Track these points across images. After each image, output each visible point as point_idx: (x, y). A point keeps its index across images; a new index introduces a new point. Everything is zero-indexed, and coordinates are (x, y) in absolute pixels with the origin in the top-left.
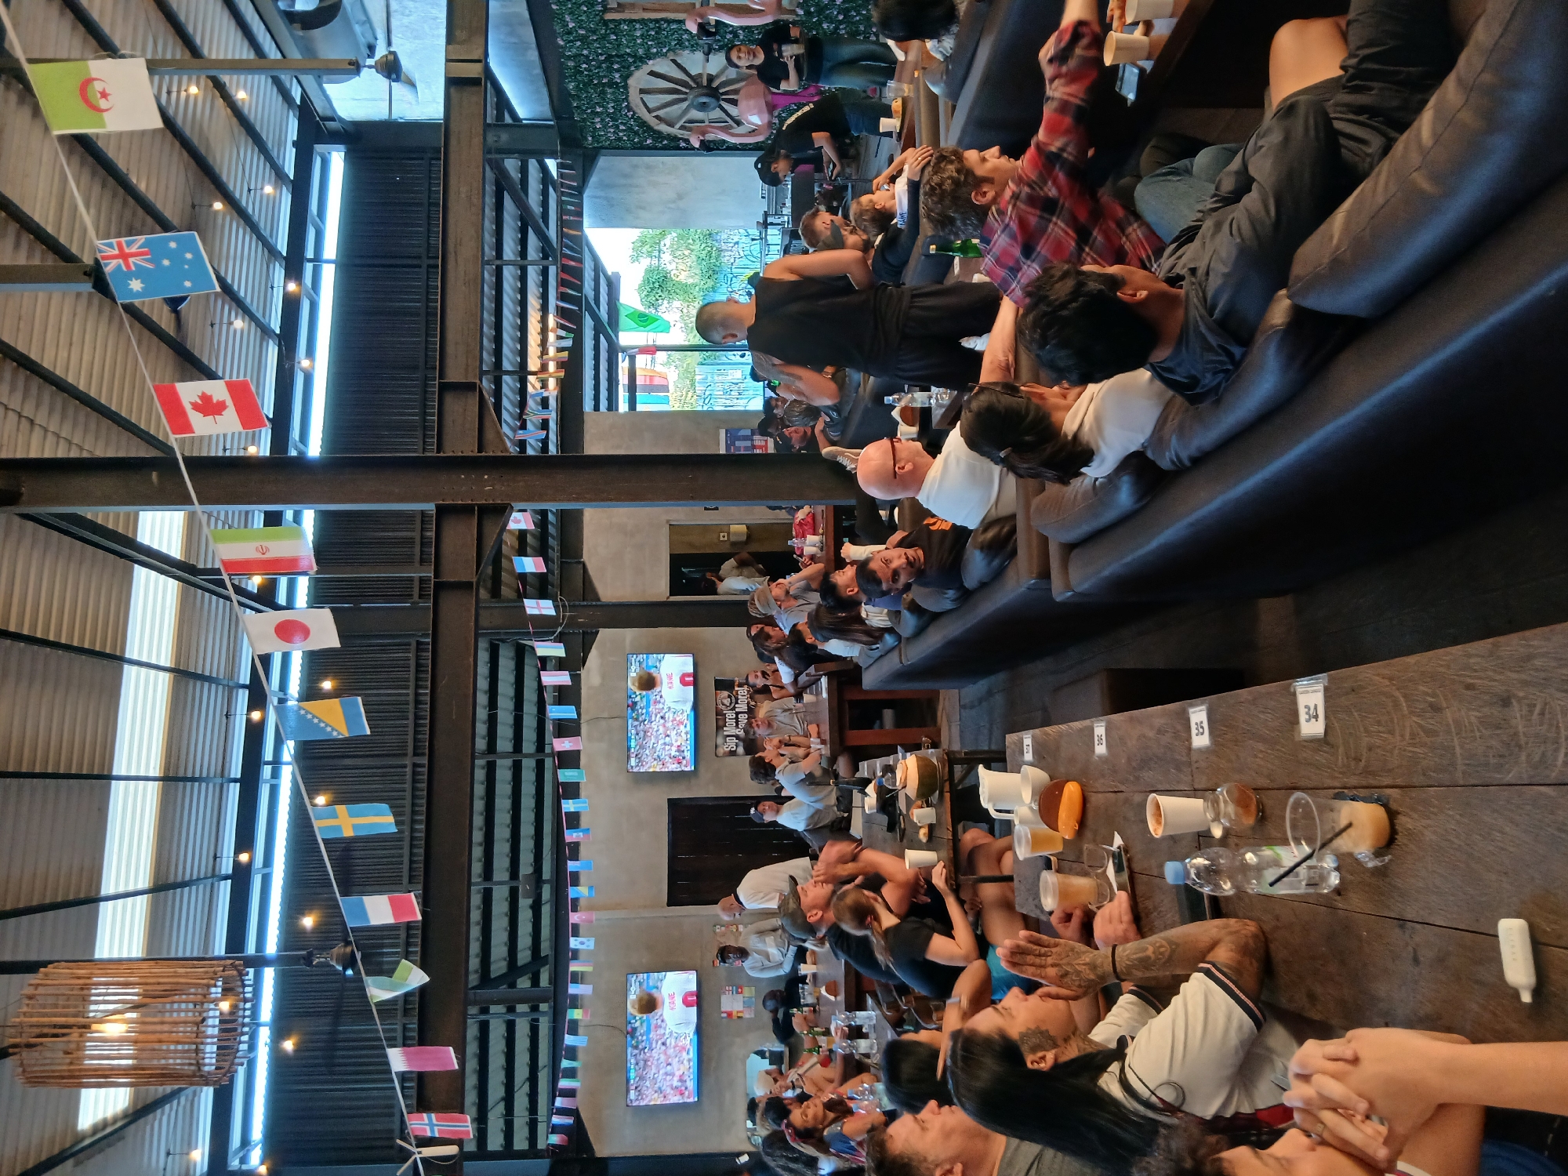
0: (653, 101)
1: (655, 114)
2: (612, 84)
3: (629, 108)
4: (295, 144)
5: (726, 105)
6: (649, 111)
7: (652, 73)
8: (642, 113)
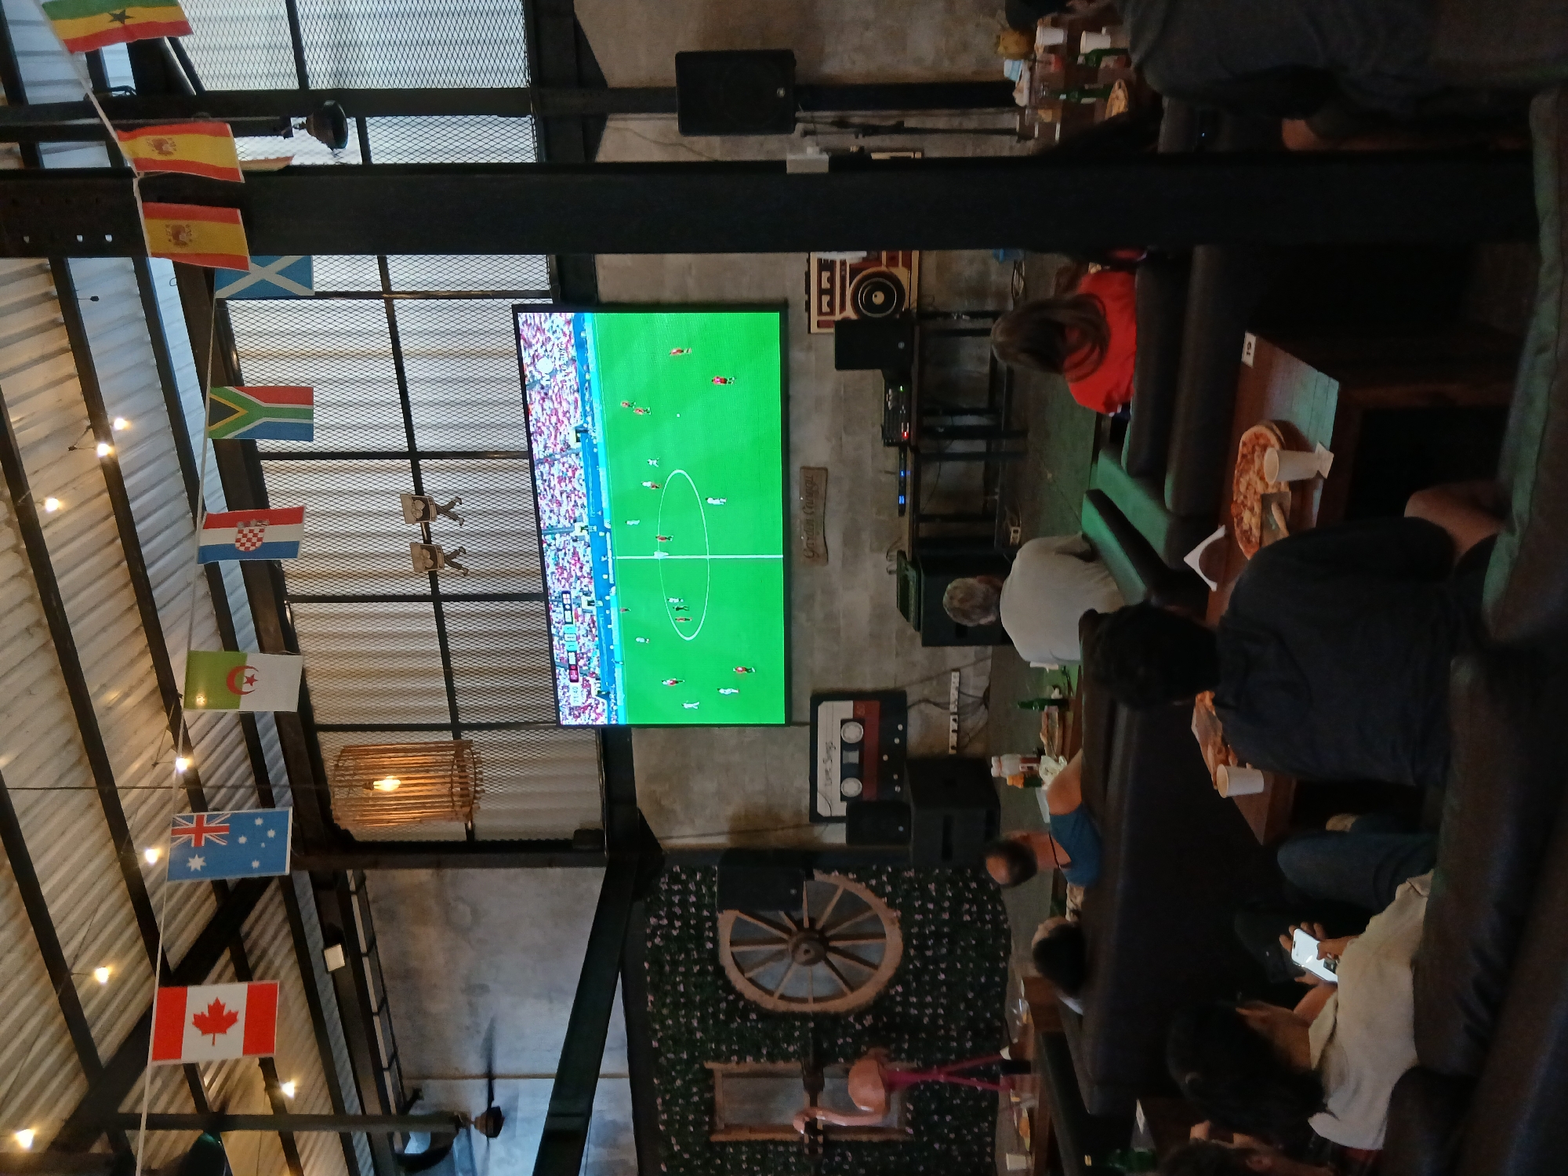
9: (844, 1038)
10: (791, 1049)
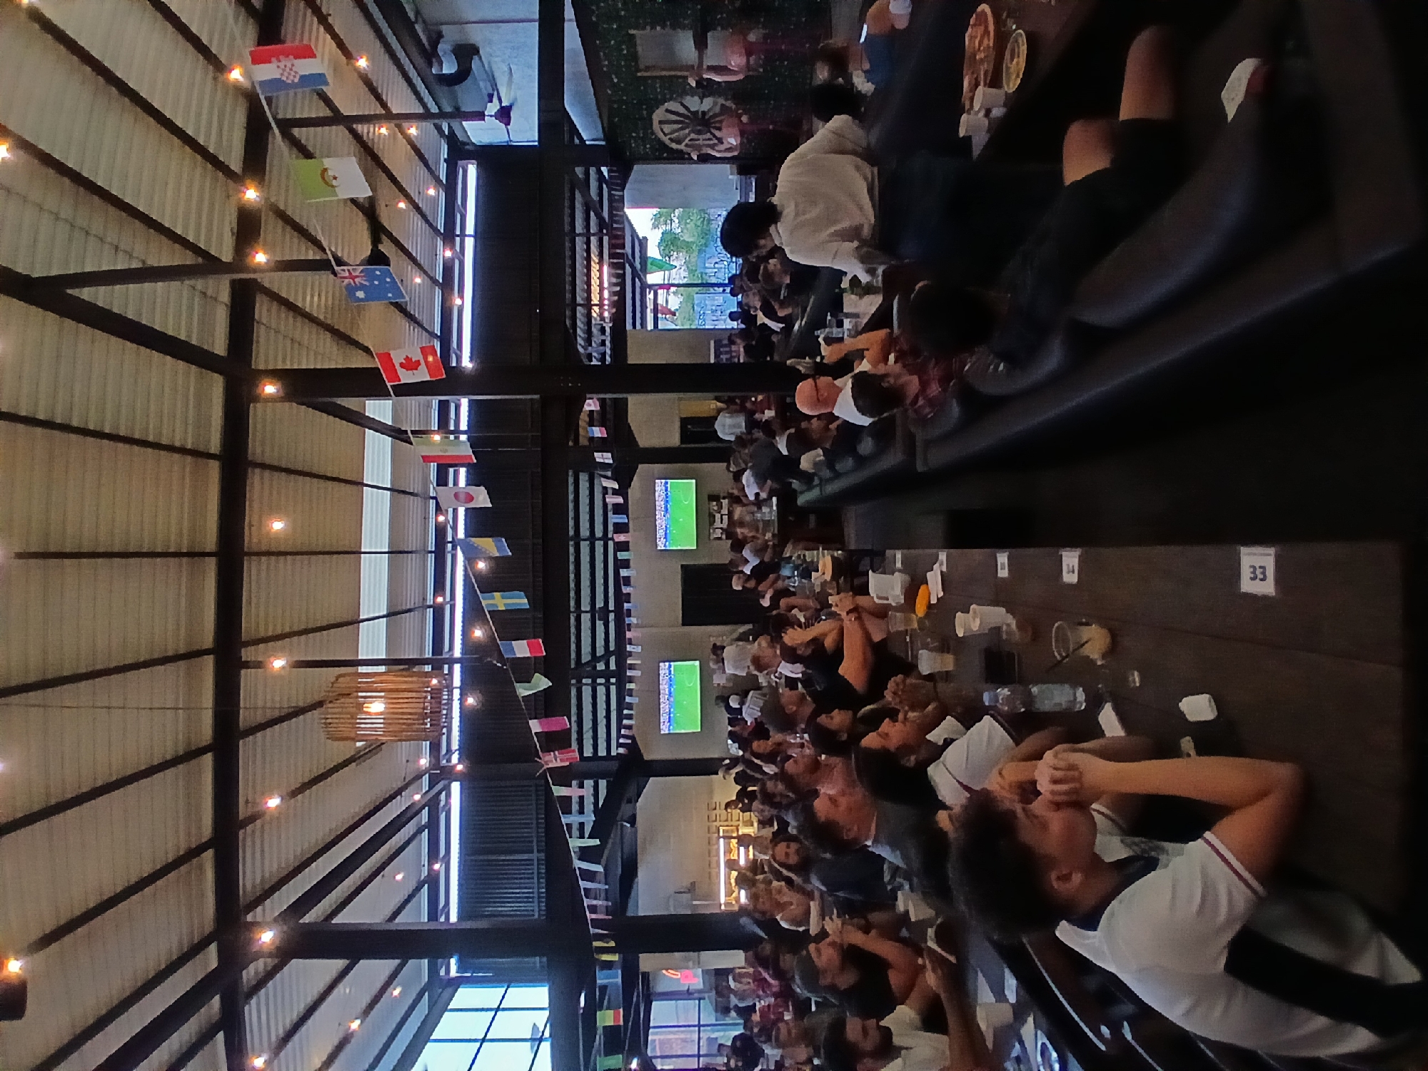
0: (667, 128)
1: (668, 137)
2: (641, 118)
3: (653, 133)
4: (445, 160)
5: (713, 131)
6: (665, 135)
7: (667, 111)
8: (661, 135)
9: (722, 14)
10: (686, 22)
